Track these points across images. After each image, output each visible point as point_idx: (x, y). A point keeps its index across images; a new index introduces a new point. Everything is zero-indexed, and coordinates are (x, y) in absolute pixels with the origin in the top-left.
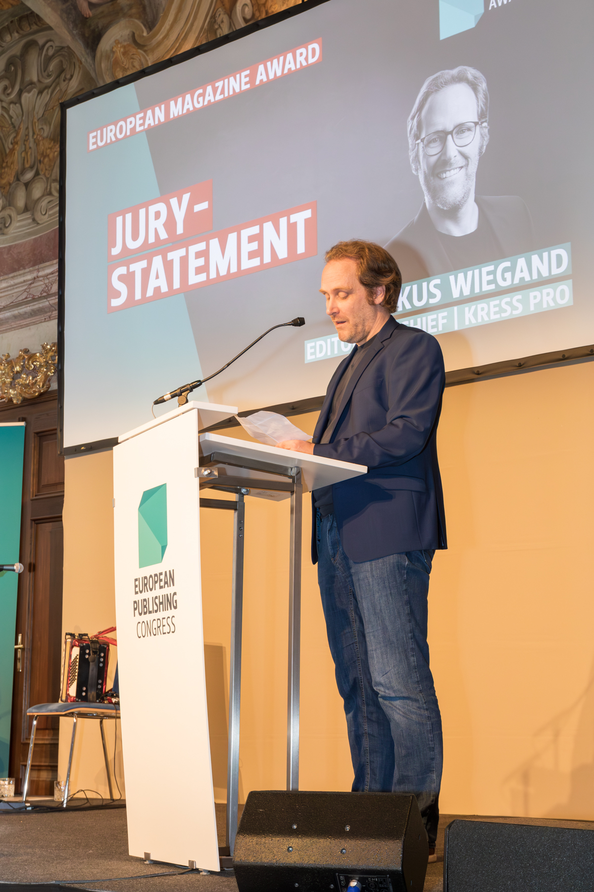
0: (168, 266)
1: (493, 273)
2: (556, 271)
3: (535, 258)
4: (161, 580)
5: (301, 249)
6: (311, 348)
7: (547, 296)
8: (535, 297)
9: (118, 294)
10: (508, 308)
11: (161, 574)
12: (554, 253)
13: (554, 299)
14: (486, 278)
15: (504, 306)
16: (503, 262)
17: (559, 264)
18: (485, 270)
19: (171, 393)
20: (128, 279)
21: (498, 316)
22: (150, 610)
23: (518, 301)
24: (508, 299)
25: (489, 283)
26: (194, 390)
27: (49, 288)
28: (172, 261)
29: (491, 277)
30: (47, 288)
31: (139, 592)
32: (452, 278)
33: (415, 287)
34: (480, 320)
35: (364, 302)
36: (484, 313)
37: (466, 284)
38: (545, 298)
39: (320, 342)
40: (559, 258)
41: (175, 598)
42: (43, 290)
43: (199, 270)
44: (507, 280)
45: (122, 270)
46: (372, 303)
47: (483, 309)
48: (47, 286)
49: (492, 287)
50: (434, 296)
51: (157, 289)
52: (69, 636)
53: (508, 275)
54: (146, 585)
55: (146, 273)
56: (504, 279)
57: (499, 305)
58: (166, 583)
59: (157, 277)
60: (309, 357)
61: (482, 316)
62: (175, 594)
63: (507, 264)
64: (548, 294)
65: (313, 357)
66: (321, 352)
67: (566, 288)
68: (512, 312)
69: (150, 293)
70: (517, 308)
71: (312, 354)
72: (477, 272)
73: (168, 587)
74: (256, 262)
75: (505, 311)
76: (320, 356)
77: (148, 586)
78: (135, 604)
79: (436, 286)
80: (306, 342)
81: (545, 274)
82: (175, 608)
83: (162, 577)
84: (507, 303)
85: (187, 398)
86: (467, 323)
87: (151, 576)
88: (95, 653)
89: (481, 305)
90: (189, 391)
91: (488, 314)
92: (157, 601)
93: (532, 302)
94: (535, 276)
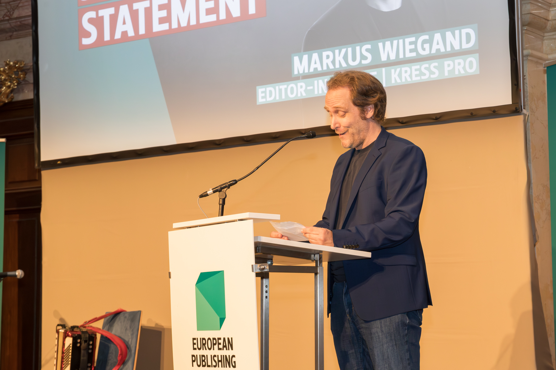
0: (134, 15)
1: (415, 43)
2: (465, 46)
3: (449, 34)
4: (219, 344)
5: (252, 10)
6: (262, 92)
7: (459, 65)
8: (449, 65)
9: (88, 35)
10: (427, 72)
11: (219, 339)
12: (464, 31)
13: (464, 68)
14: (408, 47)
15: (423, 70)
16: (423, 35)
17: (468, 41)
18: (408, 40)
19: (213, 189)
20: (98, 22)
21: (418, 78)
22: (209, 364)
23: (435, 67)
24: (427, 65)
25: (411, 51)
26: (230, 187)
27: (11, 13)
28: (137, 10)
29: (413, 47)
30: (9, 13)
31: (197, 349)
32: (380, 45)
33: (350, 50)
34: (404, 80)
35: (358, 118)
36: (407, 75)
37: (392, 50)
38: (457, 67)
39: (269, 88)
40: (468, 35)
41: (234, 359)
42: (5, 15)
43: (162, 21)
44: (426, 49)
45: (92, 14)
46: (365, 118)
47: (406, 72)
48: (9, 11)
49: (414, 54)
50: (366, 58)
51: (124, 33)
52: (60, 327)
53: (427, 46)
54: (204, 344)
55: (114, 19)
56: (424, 49)
57: (419, 70)
58: (224, 346)
59: (124, 23)
60: (261, 100)
61: (405, 77)
62: (233, 356)
63: (426, 37)
64: (459, 64)
65: (264, 100)
66: (270, 96)
67: (473, 60)
68: (430, 76)
69: (118, 36)
70: (434, 73)
71: (263, 97)
72: (401, 41)
73: (227, 349)
74: (212, 18)
75: (425, 75)
76: (269, 99)
77: (206, 345)
78: (194, 358)
79: (367, 50)
80: (257, 87)
81: (457, 47)
82: (234, 367)
83: (220, 341)
84: (426, 68)
85: (225, 194)
86: (393, 82)
87: (209, 339)
88: (85, 341)
89: (405, 68)
90: (227, 188)
91: (411, 76)
92: (216, 359)
93: (447, 69)
94: (449, 49)
